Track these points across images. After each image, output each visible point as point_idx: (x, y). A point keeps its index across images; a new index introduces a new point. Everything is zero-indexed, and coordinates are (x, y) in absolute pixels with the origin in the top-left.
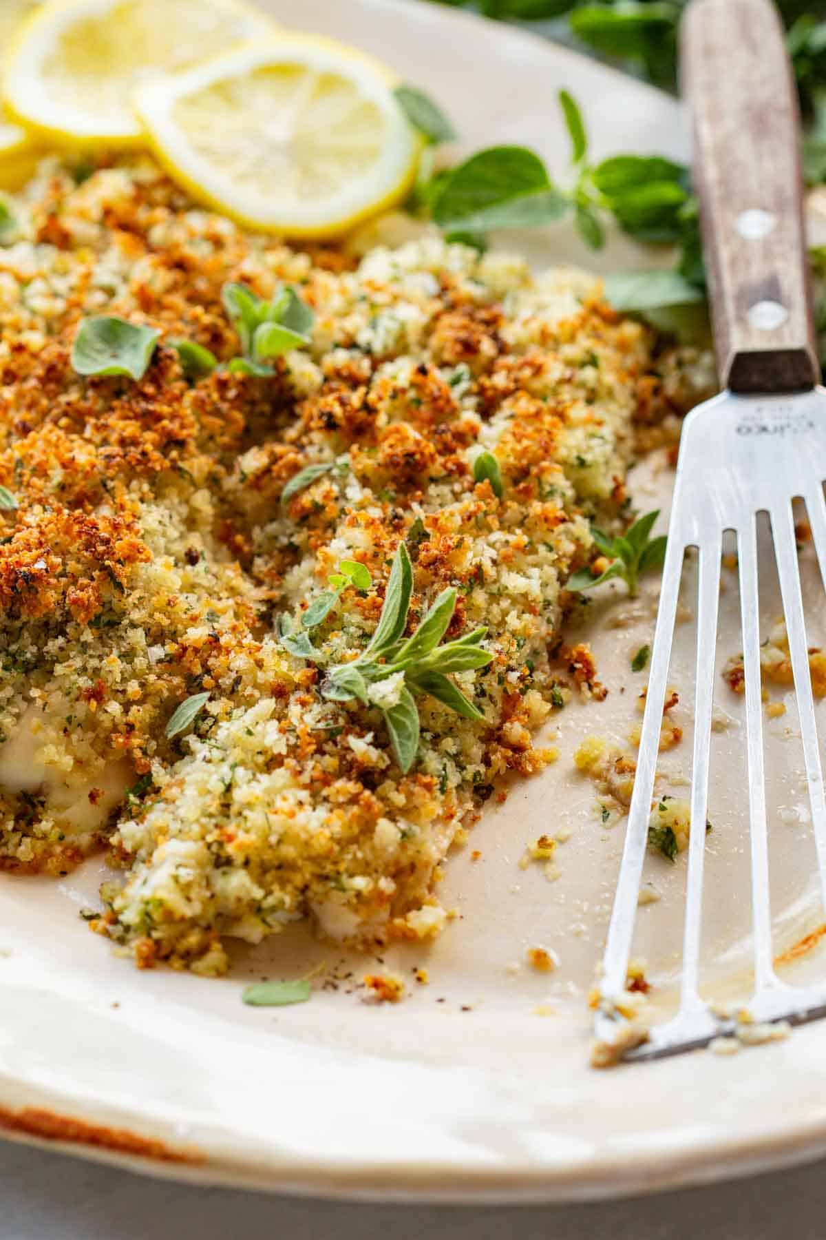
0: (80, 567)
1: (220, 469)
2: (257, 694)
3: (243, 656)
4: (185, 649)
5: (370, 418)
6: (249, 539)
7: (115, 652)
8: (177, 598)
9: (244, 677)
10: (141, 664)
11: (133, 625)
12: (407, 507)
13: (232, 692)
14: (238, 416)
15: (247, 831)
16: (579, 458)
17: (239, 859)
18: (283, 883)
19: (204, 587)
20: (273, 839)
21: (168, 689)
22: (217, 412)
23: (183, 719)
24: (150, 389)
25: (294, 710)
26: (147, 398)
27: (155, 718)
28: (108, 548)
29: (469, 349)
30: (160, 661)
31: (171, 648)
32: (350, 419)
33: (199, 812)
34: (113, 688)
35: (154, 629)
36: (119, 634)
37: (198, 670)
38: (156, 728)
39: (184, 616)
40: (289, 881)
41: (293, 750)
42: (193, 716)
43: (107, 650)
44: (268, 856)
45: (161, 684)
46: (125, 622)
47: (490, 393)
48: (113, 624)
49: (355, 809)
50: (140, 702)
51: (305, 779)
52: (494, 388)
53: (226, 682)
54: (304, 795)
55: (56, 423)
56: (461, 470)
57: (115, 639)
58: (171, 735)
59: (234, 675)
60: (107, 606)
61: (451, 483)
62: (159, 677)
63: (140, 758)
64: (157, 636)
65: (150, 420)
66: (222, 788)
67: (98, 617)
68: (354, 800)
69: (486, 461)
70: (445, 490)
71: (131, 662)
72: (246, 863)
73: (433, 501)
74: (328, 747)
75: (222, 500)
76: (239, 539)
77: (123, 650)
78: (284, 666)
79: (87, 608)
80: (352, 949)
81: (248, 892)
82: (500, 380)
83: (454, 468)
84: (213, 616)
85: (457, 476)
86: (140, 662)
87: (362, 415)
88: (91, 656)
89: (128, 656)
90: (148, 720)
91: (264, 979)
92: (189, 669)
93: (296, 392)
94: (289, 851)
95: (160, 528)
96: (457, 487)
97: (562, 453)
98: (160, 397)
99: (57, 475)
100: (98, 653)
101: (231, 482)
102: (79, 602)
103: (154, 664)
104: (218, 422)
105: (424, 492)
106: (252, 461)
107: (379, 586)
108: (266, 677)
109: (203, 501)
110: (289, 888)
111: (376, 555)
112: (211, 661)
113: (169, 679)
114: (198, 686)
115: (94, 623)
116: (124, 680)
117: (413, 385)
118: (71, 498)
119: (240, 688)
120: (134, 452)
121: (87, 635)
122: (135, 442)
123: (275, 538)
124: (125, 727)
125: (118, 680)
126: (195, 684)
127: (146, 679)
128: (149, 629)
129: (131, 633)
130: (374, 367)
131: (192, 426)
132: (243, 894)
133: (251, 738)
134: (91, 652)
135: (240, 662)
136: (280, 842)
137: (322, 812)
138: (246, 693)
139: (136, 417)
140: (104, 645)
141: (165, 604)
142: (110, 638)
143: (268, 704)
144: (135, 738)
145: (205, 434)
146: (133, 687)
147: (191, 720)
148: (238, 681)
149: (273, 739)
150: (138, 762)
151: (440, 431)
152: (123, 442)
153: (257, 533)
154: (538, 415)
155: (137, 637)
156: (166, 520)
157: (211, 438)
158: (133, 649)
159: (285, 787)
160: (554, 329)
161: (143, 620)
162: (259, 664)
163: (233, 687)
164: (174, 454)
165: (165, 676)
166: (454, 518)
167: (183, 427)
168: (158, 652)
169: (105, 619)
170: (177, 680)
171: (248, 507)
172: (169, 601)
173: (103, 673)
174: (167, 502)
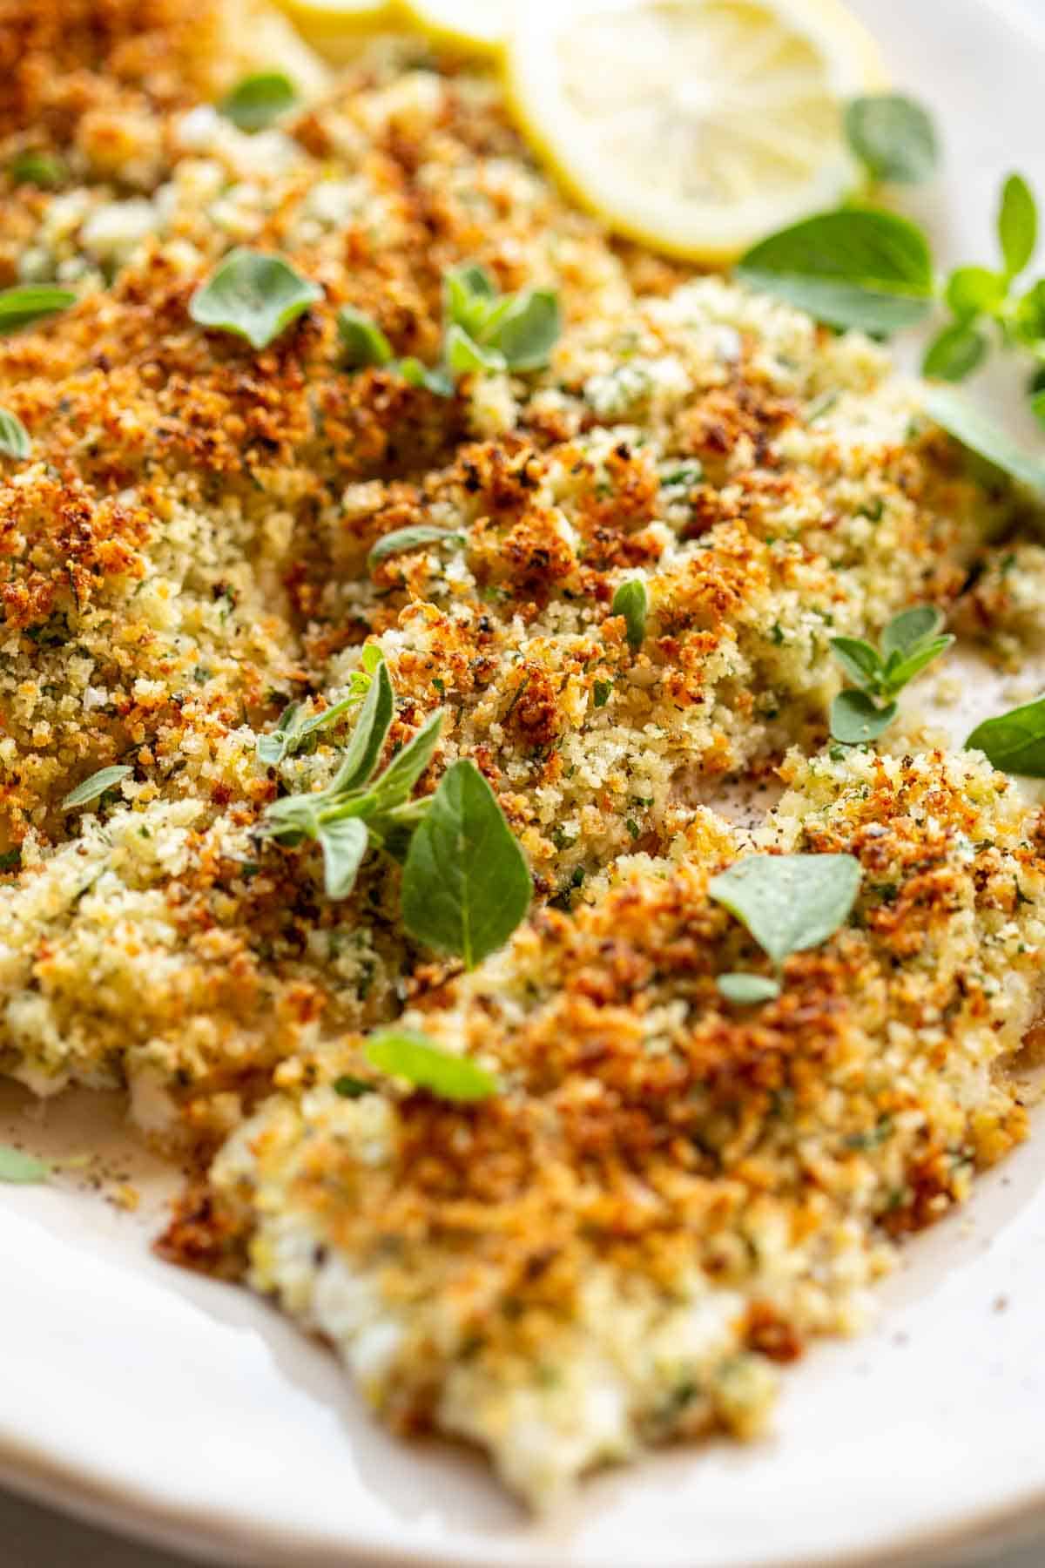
0: (47, 557)
1: (325, 495)
2: (193, 789)
3: (201, 736)
4: (133, 705)
5: (522, 492)
6: (317, 597)
7: (43, 679)
8: (155, 637)
9: (190, 764)
10: (67, 705)
11: (84, 652)
12: (508, 620)
13: (165, 780)
14: (379, 436)
15: (70, 954)
16: (776, 629)
17: (48, 985)
18: (90, 1032)
19: (212, 634)
20: (95, 976)
21: (88, 748)
22: (351, 423)
23: (89, 791)
24: (267, 364)
25: (222, 824)
26: (259, 375)
27: (58, 778)
28: (82, 544)
29: (714, 445)
30: (99, 710)
31: (118, 698)
32: (497, 484)
33: (35, 913)
34: (21, 723)
35: (107, 666)
36: (58, 658)
37: (139, 736)
38: (55, 791)
39: (155, 663)
40: (99, 1035)
41: (189, 874)
42: (100, 792)
43: (33, 672)
44: (82, 994)
45: (83, 738)
46: (71, 645)
47: (709, 510)
48: (57, 643)
49: (219, 973)
50: (43, 752)
51: (183, 913)
52: (717, 505)
53: (166, 763)
54: (168, 933)
55: (140, 368)
56: (602, 593)
57: (51, 662)
58: (67, 806)
59: (178, 757)
60: (59, 618)
61: (583, 606)
62: (84, 728)
63: (18, 822)
64: (109, 676)
65: (244, 401)
66: (75, 890)
67: (37, 628)
68: (223, 961)
69: (635, 591)
70: (570, 612)
71: (57, 699)
72: (57, 994)
73: (548, 622)
74: (236, 886)
75: (313, 536)
76: (305, 590)
77: (53, 679)
78: (242, 765)
79: (23, 612)
80: (154, 1150)
81: (40, 1030)
82: (730, 497)
83: (592, 588)
84: (202, 675)
85: (593, 599)
86: (68, 703)
87: (513, 485)
88: (9, 674)
89: (56, 690)
90: (45, 778)
91: (18, 1146)
92: (130, 732)
93: (472, 429)
94: (110, 998)
95: (191, 544)
96: (586, 614)
97: (749, 614)
98: (277, 380)
99: (94, 434)
100: (22, 673)
101: (330, 516)
102: (16, 601)
103: (87, 709)
104: (346, 435)
105: (542, 606)
106: (363, 497)
107: (410, 707)
108: (212, 772)
109: (280, 529)
110: (94, 1043)
111: (429, 666)
112: (162, 731)
113: (96, 735)
114: (132, 756)
115: (31, 633)
116: (37, 717)
117: (608, 467)
118: (97, 468)
119: (177, 775)
120: (200, 436)
121: (13, 646)
122: (209, 424)
123: (349, 604)
124: (12, 776)
125: (28, 716)
126: (131, 753)
127: (65, 727)
128: (102, 664)
129: (73, 661)
130: (585, 429)
131: (302, 426)
132: (32, 1032)
133: (143, 841)
134: (12, 669)
135: (193, 743)
136: (102, 982)
137: (175, 964)
138: (181, 784)
139: (228, 394)
140: (34, 666)
141: (136, 639)
142: (47, 660)
143: (194, 807)
144: (18, 796)
145: (324, 444)
146: (43, 731)
147: (95, 795)
148: (180, 766)
149: (171, 850)
150: (15, 826)
151: (601, 536)
152: (195, 420)
153: (330, 591)
154: (744, 557)
155: (81, 669)
156: (206, 535)
157: (331, 452)
158: (68, 685)
159: (152, 916)
160: (845, 455)
161: (100, 651)
162: (213, 754)
163: (171, 772)
164: (253, 455)
165: (92, 730)
166: (553, 652)
167: (284, 424)
168: (98, 696)
169: (46, 632)
170: (105, 740)
171: (335, 553)
172: (142, 637)
173: (14, 700)
174: (218, 514)
